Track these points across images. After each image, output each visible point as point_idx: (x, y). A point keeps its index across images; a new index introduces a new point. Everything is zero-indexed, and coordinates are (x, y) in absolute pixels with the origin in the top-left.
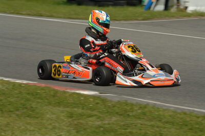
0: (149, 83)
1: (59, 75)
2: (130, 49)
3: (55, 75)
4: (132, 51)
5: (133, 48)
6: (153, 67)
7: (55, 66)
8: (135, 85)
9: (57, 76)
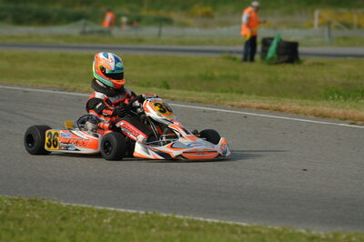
0: (181, 155)
1: (55, 146)
2: (157, 108)
3: (49, 146)
4: (160, 111)
5: (161, 107)
6: (188, 133)
7: (50, 133)
8: (161, 158)
9: (52, 147)
